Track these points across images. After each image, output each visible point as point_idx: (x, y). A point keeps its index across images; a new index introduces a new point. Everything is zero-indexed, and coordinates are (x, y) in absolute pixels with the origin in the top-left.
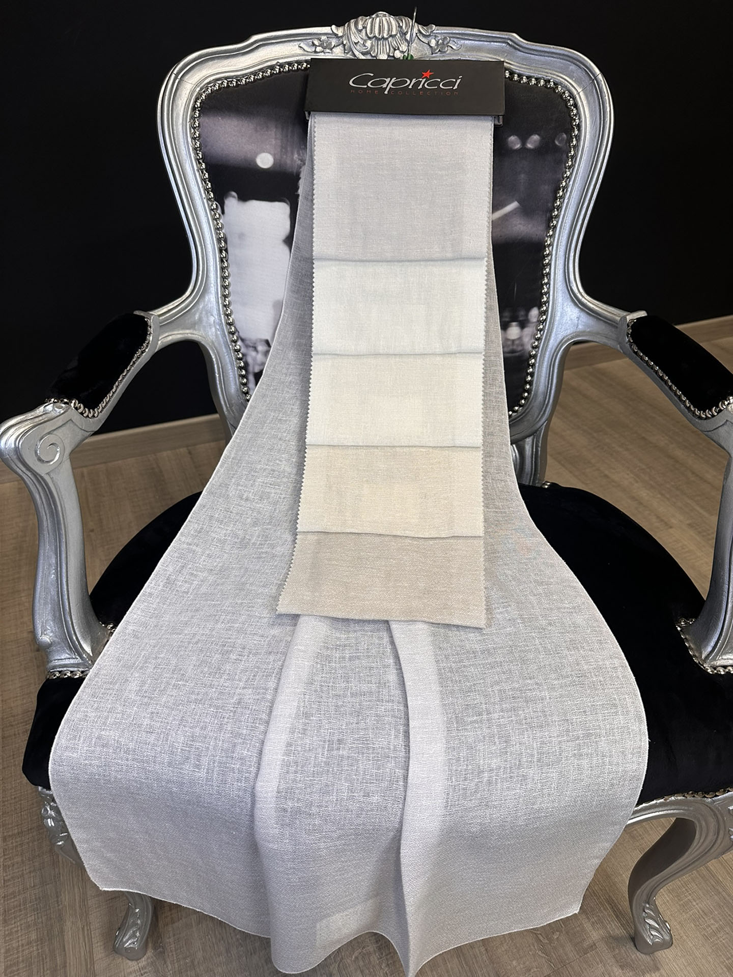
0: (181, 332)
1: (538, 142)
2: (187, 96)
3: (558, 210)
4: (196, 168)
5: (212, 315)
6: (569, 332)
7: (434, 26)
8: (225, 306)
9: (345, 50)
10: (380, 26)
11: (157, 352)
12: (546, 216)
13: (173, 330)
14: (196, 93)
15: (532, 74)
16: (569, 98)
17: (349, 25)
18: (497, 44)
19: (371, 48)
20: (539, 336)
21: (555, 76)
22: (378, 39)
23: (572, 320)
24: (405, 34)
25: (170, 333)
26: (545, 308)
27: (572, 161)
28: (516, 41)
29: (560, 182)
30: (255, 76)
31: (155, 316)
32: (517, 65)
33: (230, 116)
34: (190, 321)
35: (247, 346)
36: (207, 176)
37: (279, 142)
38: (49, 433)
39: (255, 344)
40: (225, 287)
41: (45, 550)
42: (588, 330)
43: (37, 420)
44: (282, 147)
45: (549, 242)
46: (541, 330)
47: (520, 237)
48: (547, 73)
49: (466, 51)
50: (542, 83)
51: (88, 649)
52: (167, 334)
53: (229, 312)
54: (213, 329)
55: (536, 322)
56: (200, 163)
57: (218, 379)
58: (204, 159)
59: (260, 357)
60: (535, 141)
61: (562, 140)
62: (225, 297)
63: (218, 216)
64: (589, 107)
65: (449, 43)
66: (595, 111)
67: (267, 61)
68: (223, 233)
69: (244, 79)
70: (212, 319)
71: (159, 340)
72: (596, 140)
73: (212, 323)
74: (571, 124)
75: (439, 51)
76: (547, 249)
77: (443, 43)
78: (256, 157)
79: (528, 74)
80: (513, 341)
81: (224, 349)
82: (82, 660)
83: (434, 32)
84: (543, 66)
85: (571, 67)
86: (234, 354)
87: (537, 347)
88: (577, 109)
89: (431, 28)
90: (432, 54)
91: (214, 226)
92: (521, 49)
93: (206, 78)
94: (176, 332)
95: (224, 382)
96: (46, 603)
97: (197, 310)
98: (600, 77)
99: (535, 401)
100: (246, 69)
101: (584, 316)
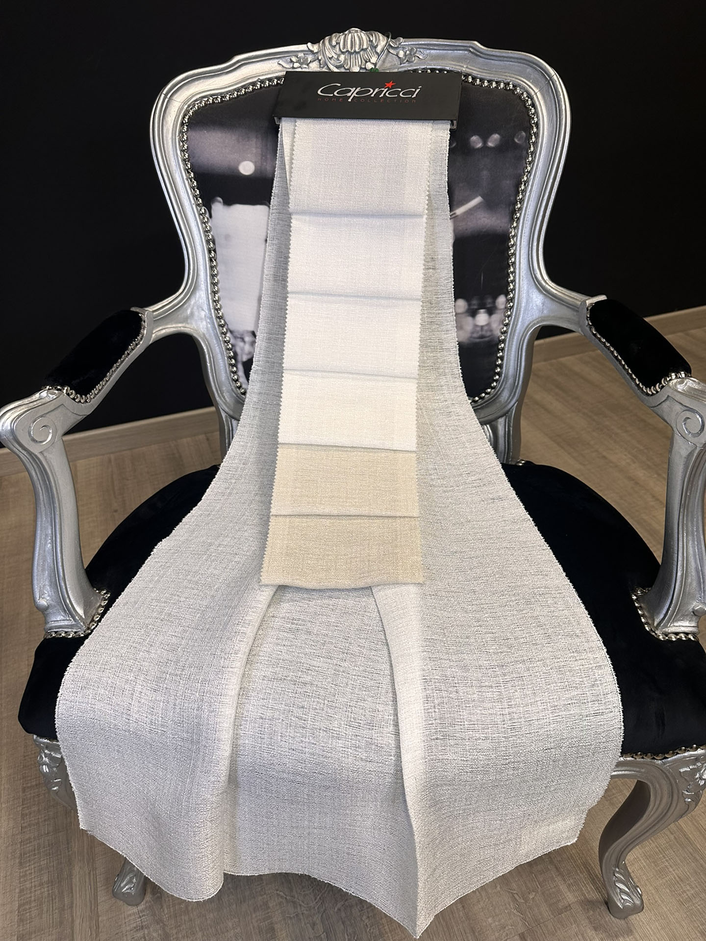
0: (174, 326)
1: (498, 140)
2: (176, 113)
3: (520, 203)
4: (185, 177)
5: (203, 310)
6: (534, 317)
7: (402, 39)
8: (215, 301)
9: (320, 64)
10: (352, 41)
11: (151, 344)
12: (509, 210)
13: (167, 324)
14: (184, 110)
15: (493, 78)
16: (527, 98)
17: (323, 42)
18: (461, 52)
19: (344, 61)
20: (507, 321)
21: (513, 79)
22: (351, 53)
23: (537, 305)
24: (376, 47)
25: (164, 327)
26: (512, 295)
27: (532, 157)
28: (477, 48)
29: (521, 176)
30: (238, 92)
31: (150, 312)
32: (479, 70)
33: (214, 129)
34: (182, 316)
35: (235, 337)
36: (195, 183)
37: (260, 150)
38: (41, 416)
39: (242, 335)
40: (214, 284)
41: (42, 521)
42: (553, 315)
43: (31, 404)
44: (262, 154)
45: (513, 234)
46: (509, 316)
47: (485, 230)
48: (506, 76)
49: (431, 60)
50: (502, 85)
51: (80, 611)
52: (161, 328)
53: (219, 306)
54: (204, 323)
55: (504, 309)
56: (188, 172)
57: (209, 368)
58: (193, 169)
59: (247, 348)
60: (495, 140)
61: (522, 137)
62: (215, 293)
63: (206, 220)
64: (546, 106)
65: (416, 53)
66: (552, 109)
67: (249, 79)
68: (212, 236)
69: (228, 96)
70: (203, 314)
71: (153, 334)
72: (554, 137)
73: (203, 316)
74: (530, 121)
75: (407, 61)
76: (512, 240)
77: (410, 54)
78: (239, 163)
79: (489, 78)
80: (482, 327)
81: (215, 341)
82: (75, 621)
83: (402, 44)
84: (503, 71)
85: (528, 70)
86: (224, 345)
87: (505, 332)
88: (535, 109)
89: (399, 41)
90: (401, 64)
91: (203, 228)
92: (481, 55)
93: (193, 96)
94: (169, 326)
95: (215, 370)
96: (43, 570)
97: (189, 305)
98: (555, 77)
99: (506, 383)
100: (229, 86)
101: (548, 301)
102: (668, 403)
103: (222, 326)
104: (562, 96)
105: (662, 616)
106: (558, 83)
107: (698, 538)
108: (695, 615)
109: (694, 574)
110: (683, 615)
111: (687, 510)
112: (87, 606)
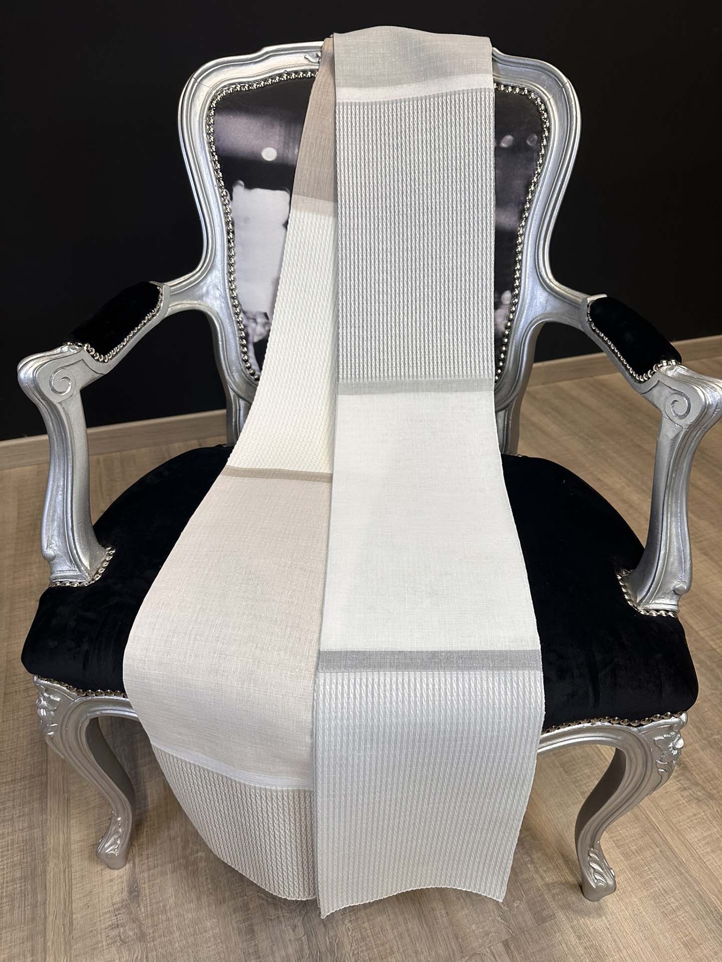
0: (190, 302)
1: (512, 142)
2: (204, 97)
3: (529, 203)
4: (209, 159)
5: (218, 289)
6: (538, 314)
8: (230, 282)
11: (167, 317)
12: (519, 208)
13: (183, 299)
14: (212, 95)
15: (509, 83)
16: (540, 104)
20: (512, 317)
21: (527, 85)
23: (541, 303)
25: (179, 302)
27: (542, 159)
28: (496, 54)
29: (531, 177)
30: (265, 82)
31: (166, 288)
32: (497, 75)
33: (240, 115)
34: (198, 293)
36: (219, 166)
37: (282, 139)
38: (62, 368)
40: (230, 265)
41: (54, 471)
42: (555, 312)
44: (285, 143)
45: (521, 232)
46: (513, 312)
48: (522, 81)
50: (517, 90)
51: (86, 563)
52: (177, 303)
53: (233, 287)
54: (218, 302)
55: (509, 305)
56: (213, 155)
57: (221, 347)
58: (217, 152)
60: (509, 141)
61: (533, 140)
62: (230, 273)
64: (558, 111)
66: (564, 116)
67: (276, 70)
69: (255, 85)
70: (218, 293)
71: (169, 308)
72: (564, 141)
73: (218, 295)
74: (542, 126)
76: (519, 238)
78: (262, 149)
79: (505, 83)
81: (228, 321)
82: (80, 572)
84: (519, 76)
85: (542, 77)
86: (237, 325)
87: (510, 328)
88: (547, 113)
91: (223, 210)
92: (500, 61)
93: (222, 83)
94: (185, 302)
95: (226, 350)
96: (53, 520)
97: (206, 283)
98: (568, 85)
99: (507, 378)
100: (257, 76)
101: (551, 298)
102: (658, 388)
103: (235, 306)
104: (573, 103)
105: (644, 594)
106: (570, 90)
107: (682, 520)
108: (676, 594)
109: (676, 554)
110: (665, 593)
111: (672, 491)
112: (92, 560)
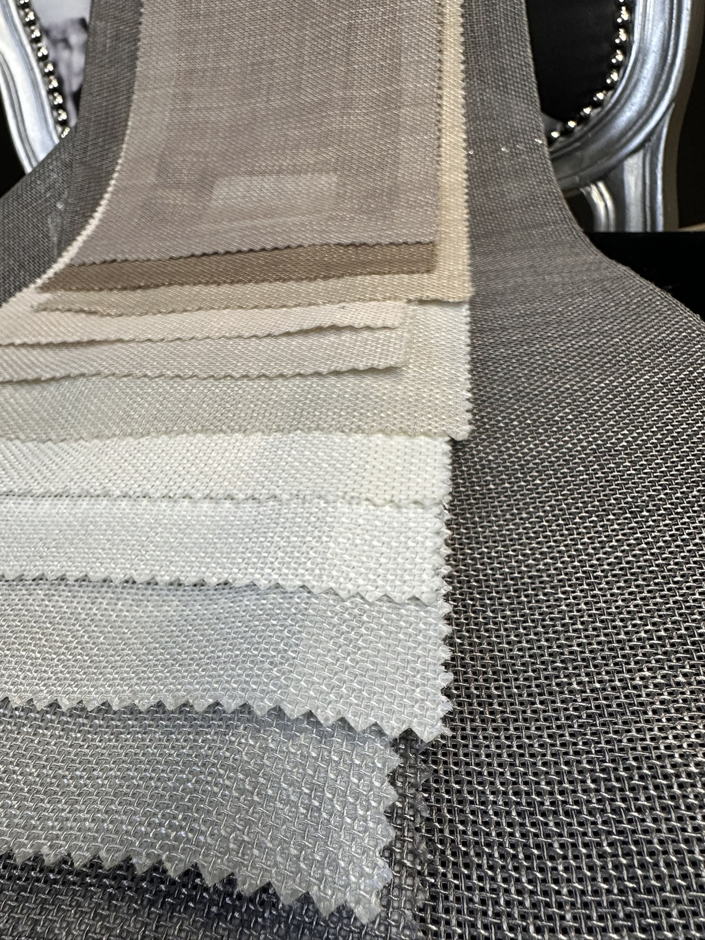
99: (642, 67)
103: (31, 23)
